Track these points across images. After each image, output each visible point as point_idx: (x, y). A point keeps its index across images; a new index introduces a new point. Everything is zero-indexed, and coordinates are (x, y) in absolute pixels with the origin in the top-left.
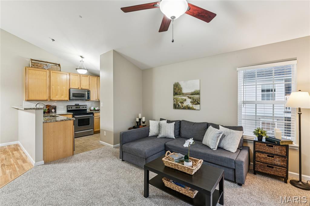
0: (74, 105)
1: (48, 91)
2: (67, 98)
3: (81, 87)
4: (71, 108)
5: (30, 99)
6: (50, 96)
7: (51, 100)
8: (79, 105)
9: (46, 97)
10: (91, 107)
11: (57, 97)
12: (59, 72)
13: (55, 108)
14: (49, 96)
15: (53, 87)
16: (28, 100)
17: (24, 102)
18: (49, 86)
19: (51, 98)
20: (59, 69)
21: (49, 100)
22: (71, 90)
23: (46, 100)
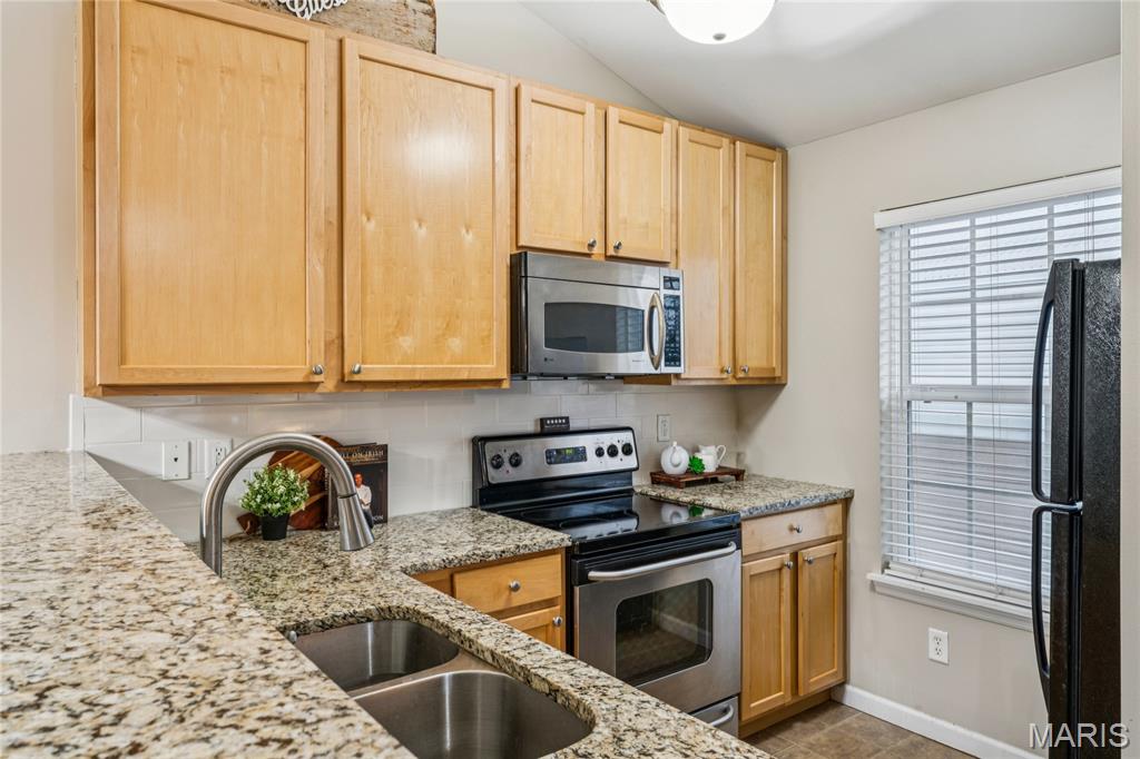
0: (531, 427)
1: (318, 270)
2: (494, 364)
3: (612, 243)
4: (516, 461)
5: (140, 368)
6: (341, 336)
7: (350, 384)
8: (574, 425)
9: (296, 354)
10: (666, 445)
11: (406, 343)
12: (422, 60)
13: (373, 468)
14: (334, 332)
15: (365, 230)
16: (112, 391)
17: (76, 401)
18: (334, 218)
19: (352, 363)
20: (425, 35)
21: (329, 384)
22: (535, 267)
23: (299, 378)
